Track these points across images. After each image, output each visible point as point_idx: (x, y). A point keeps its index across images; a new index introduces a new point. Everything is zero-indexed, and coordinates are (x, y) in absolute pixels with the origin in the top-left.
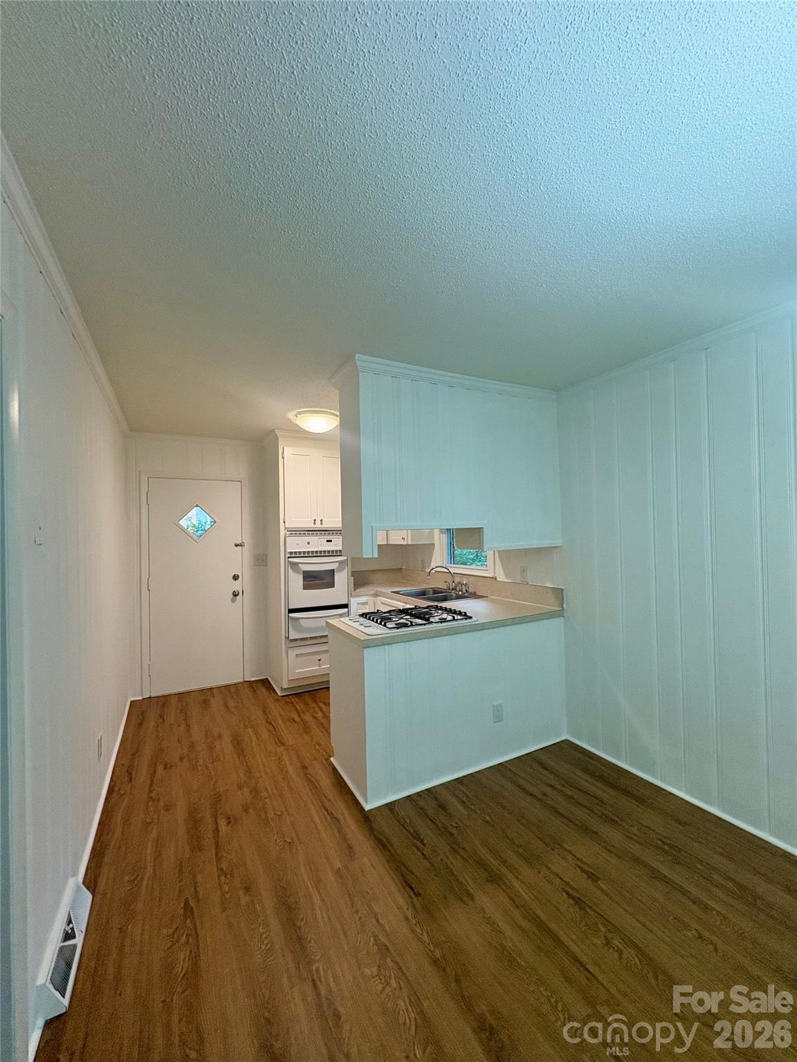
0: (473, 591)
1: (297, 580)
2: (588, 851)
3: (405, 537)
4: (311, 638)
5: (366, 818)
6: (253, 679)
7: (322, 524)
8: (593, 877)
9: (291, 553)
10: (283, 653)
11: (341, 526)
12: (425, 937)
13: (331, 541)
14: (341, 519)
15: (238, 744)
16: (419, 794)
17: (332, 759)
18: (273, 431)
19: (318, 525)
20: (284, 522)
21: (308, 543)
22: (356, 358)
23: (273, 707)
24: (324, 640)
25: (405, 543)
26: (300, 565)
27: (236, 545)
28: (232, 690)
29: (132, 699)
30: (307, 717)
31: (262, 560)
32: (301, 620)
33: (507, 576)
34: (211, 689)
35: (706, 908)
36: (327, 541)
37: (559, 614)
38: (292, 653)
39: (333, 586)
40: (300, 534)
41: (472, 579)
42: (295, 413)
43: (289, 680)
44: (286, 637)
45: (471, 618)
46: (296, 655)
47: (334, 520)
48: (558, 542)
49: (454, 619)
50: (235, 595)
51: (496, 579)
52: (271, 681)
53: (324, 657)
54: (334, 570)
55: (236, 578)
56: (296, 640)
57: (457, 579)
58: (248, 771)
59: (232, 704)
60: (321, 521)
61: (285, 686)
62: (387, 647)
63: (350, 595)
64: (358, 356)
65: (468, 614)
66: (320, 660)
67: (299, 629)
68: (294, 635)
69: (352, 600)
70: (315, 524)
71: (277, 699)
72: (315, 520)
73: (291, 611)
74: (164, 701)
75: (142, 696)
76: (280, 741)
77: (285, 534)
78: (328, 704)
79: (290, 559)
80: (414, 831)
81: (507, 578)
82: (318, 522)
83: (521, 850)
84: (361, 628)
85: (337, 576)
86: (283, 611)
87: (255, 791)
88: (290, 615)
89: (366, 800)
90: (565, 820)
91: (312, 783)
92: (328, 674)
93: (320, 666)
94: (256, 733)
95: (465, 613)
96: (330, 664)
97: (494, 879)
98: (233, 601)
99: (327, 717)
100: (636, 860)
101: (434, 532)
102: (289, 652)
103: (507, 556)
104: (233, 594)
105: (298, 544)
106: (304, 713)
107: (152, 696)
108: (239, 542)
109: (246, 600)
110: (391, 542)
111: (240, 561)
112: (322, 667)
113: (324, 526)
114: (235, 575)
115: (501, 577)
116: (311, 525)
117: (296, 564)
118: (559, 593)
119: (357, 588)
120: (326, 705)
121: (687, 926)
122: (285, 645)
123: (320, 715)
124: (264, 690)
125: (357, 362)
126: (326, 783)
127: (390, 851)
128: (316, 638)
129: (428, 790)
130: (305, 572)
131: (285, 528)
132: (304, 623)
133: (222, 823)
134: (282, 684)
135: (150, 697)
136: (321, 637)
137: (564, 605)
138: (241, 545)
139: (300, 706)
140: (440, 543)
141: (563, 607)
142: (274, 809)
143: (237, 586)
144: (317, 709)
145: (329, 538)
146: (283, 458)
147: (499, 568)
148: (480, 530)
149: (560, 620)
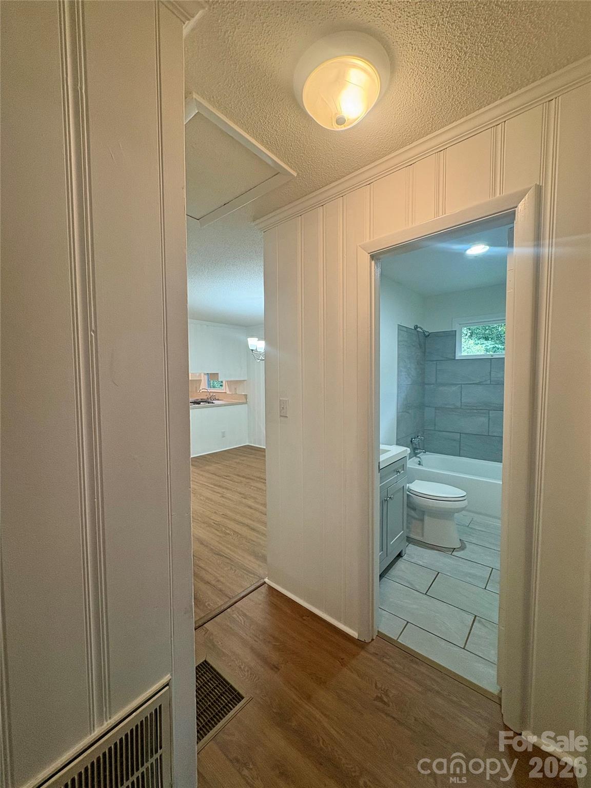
0: (218, 398)
37: (246, 403)
41: (217, 393)
48: (246, 378)
51: (226, 393)
57: (211, 394)
65: (213, 402)
81: (230, 392)
101: (201, 374)
103: (230, 383)
115: (228, 392)
118: (246, 395)
137: (247, 400)
140: (204, 379)
147: (227, 389)
148: (217, 374)
149: (246, 405)
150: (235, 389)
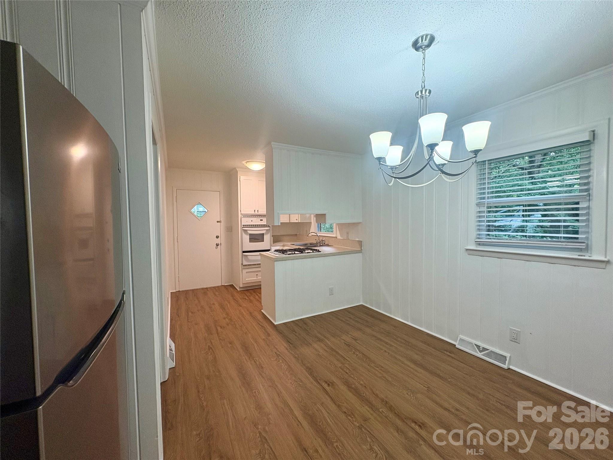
0: (327, 243)
1: (247, 238)
2: (357, 334)
3: (297, 219)
4: (253, 265)
5: (275, 327)
6: (226, 285)
7: (258, 212)
8: (356, 340)
9: (244, 225)
10: (240, 271)
11: (266, 213)
12: (293, 353)
13: (262, 220)
14: (266, 210)
15: (222, 307)
16: (297, 320)
17: (262, 310)
18: (235, 168)
19: (256, 213)
20: (241, 211)
21: (252, 221)
22: (272, 144)
23: (236, 294)
24: (259, 266)
25: (297, 222)
26: (248, 231)
27: (218, 222)
28: (216, 288)
29: (171, 291)
30: (252, 298)
31: (230, 229)
32: (248, 256)
33: (341, 235)
34: (207, 288)
35: (391, 346)
36: (261, 220)
37: (360, 251)
38: (245, 271)
39: (264, 241)
40: (248, 216)
41: (327, 238)
42: (246, 161)
43: (243, 283)
44: (241, 264)
45: (320, 252)
46: (246, 272)
47: (263, 211)
48: (360, 220)
49: (313, 252)
50: (217, 245)
51: (337, 238)
52: (234, 285)
53: (259, 274)
54: (264, 234)
55: (217, 237)
56: (246, 265)
57: (321, 239)
58: (227, 314)
59: (217, 293)
60: (258, 211)
61: (241, 286)
62: (284, 261)
63: (271, 246)
64: (272, 143)
65: (320, 251)
66: (257, 275)
67: (248, 260)
68: (245, 263)
69: (272, 248)
70: (255, 212)
71: (238, 292)
72: (255, 210)
73: (244, 252)
74: (186, 292)
75: (175, 290)
76: (240, 305)
77: (241, 216)
78: (260, 293)
79: (243, 228)
80: (293, 329)
81: (341, 237)
82: (256, 211)
83: (332, 334)
84: (274, 255)
85: (265, 236)
86: (240, 252)
87: (231, 320)
88: (243, 254)
89: (275, 322)
90: (351, 326)
91: (254, 318)
92: (261, 281)
93: (257, 277)
94: (229, 303)
95: (319, 250)
96: (261, 277)
97: (320, 340)
98: (216, 248)
99: (260, 298)
100: (373, 336)
101: (311, 215)
102: (243, 271)
103: (341, 226)
104: (216, 245)
105: (247, 221)
106: (250, 296)
107: (180, 290)
108: (219, 220)
109: (223, 247)
110: (291, 222)
111: (219, 229)
112: (258, 278)
113: (259, 213)
114: (217, 236)
115: (339, 237)
116: (253, 213)
117: (246, 230)
118: (360, 243)
119: (274, 243)
120: (260, 294)
121: (382, 349)
122: (241, 268)
123: (257, 297)
124: (231, 289)
125: (272, 145)
126: (259, 317)
127: (283, 334)
128: (255, 265)
129: (301, 319)
130: (250, 235)
131: (241, 214)
132: (250, 258)
133: (219, 328)
134: (239, 285)
135: (179, 291)
136: (258, 264)
137: (362, 248)
138: (220, 222)
139: (248, 294)
140: (313, 220)
141: (361, 249)
142: (239, 324)
143: (218, 241)
144: (256, 295)
145: (261, 219)
146: (240, 181)
147: (338, 232)
148: (325, 215)
149: (360, 254)
150: (348, 233)
